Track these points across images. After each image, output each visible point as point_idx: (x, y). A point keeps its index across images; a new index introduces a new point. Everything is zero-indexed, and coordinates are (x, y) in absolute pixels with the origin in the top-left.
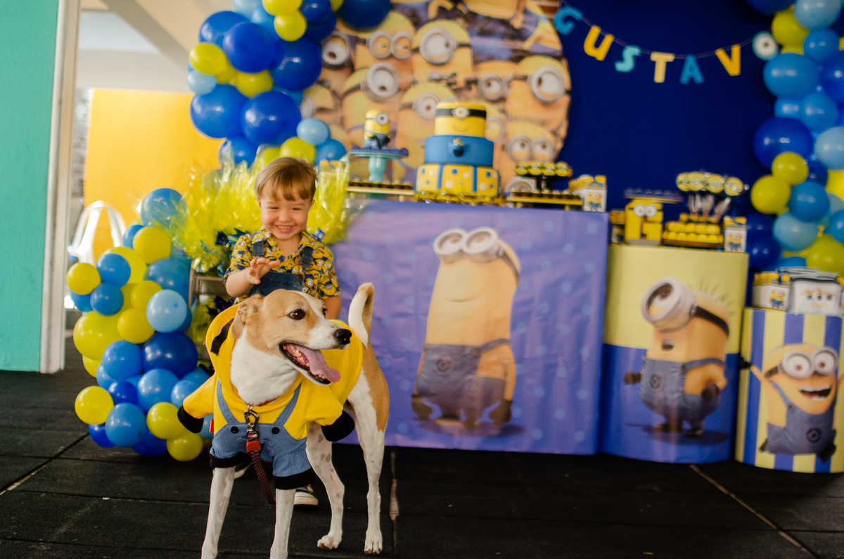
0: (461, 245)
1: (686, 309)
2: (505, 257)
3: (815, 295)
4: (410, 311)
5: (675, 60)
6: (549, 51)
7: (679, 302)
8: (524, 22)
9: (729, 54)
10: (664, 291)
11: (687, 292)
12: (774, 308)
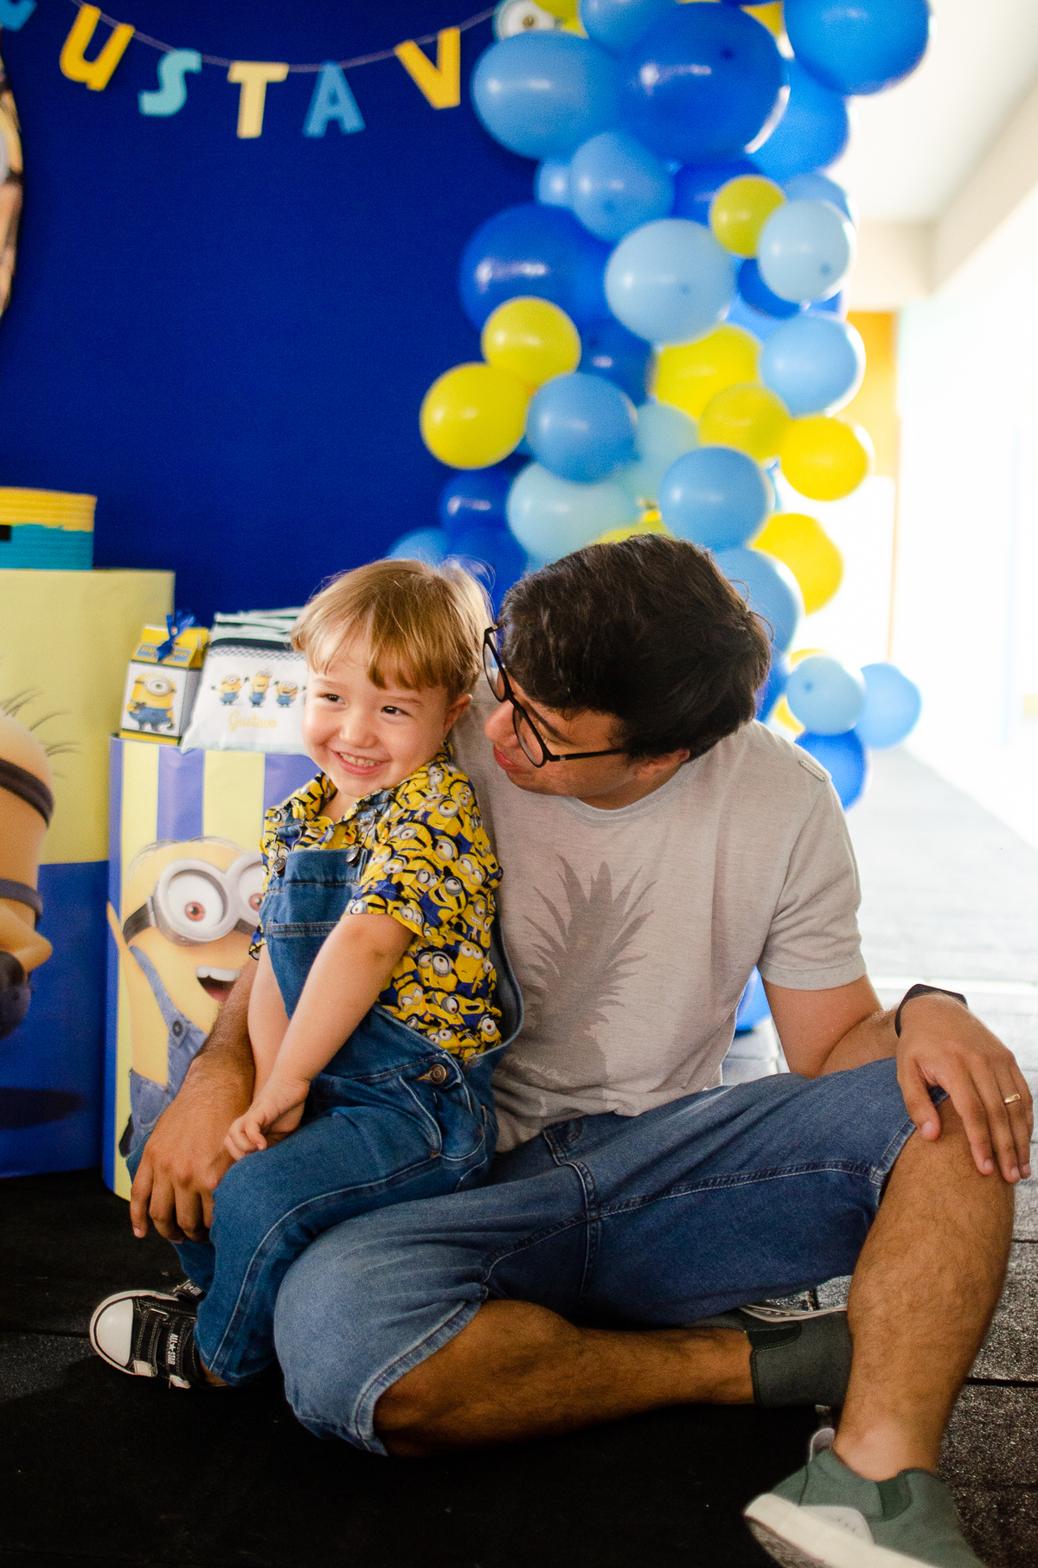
3: (245, 693)
5: (290, 75)
9: (431, 53)
12: (140, 732)
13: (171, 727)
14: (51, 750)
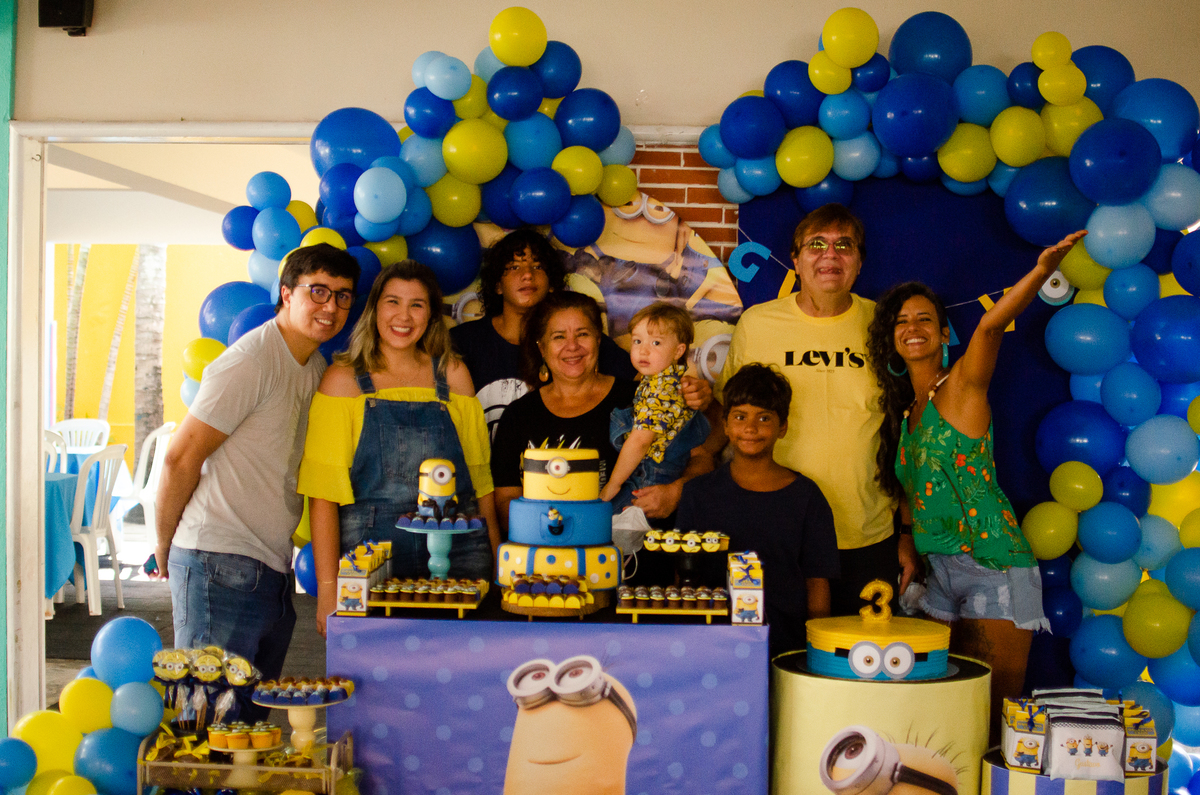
0: (549, 681)
1: (886, 772)
2: (614, 698)
3: (1081, 748)
4: (478, 780)
6: (722, 310)
7: (875, 760)
8: (684, 268)
10: (852, 744)
11: (886, 747)
12: (1021, 767)
13: (1037, 764)
14: (959, 771)
